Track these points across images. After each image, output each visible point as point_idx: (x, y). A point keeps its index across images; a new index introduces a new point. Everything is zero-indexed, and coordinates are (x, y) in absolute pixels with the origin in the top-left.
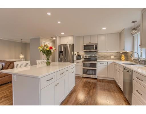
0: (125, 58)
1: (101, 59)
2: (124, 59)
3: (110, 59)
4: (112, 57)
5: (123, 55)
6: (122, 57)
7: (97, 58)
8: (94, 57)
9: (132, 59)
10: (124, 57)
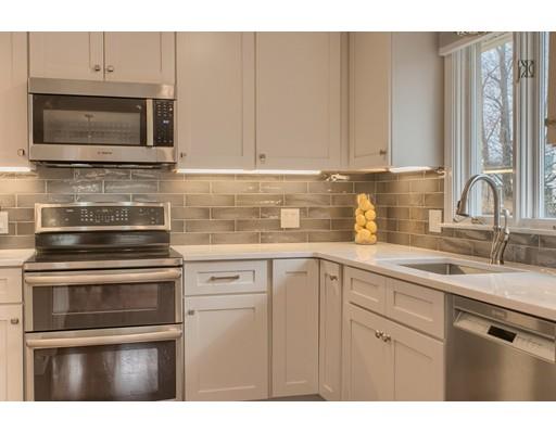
0: (376, 221)
1: (204, 240)
2: (373, 226)
3: (276, 231)
4: (290, 218)
5: (364, 201)
6: (359, 218)
7: (167, 226)
8: (134, 216)
9: (435, 225)
10: (372, 214)
